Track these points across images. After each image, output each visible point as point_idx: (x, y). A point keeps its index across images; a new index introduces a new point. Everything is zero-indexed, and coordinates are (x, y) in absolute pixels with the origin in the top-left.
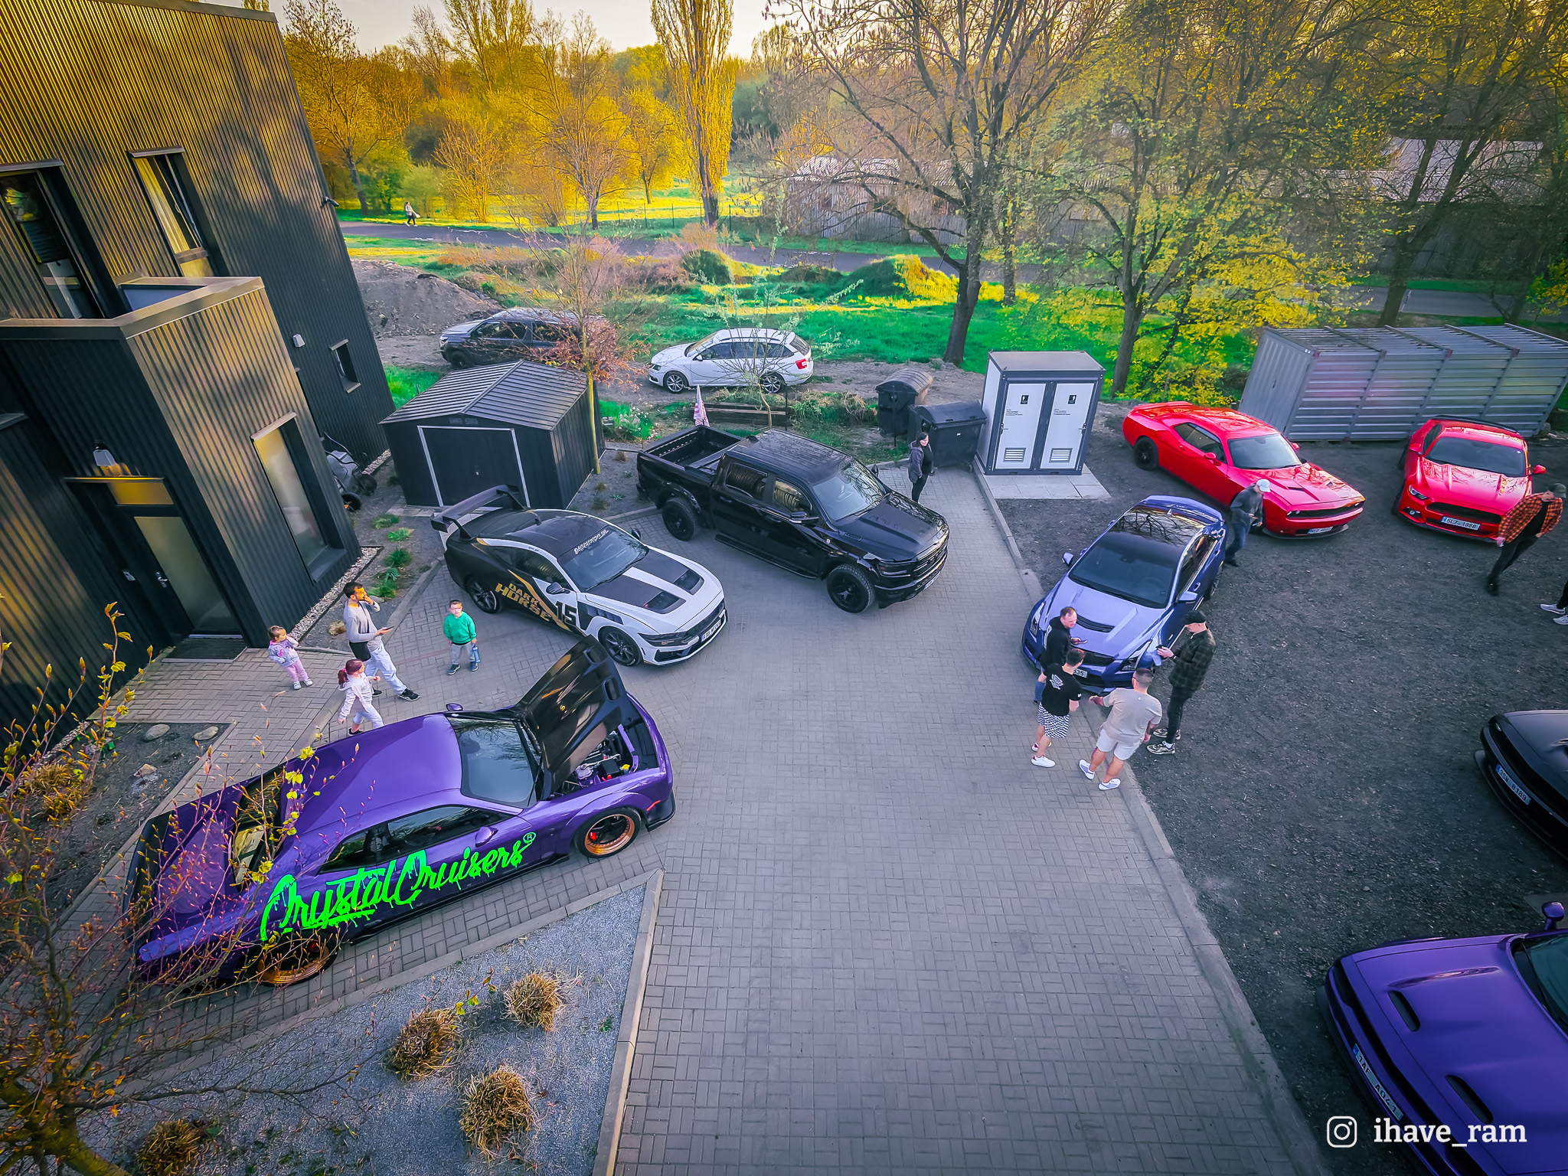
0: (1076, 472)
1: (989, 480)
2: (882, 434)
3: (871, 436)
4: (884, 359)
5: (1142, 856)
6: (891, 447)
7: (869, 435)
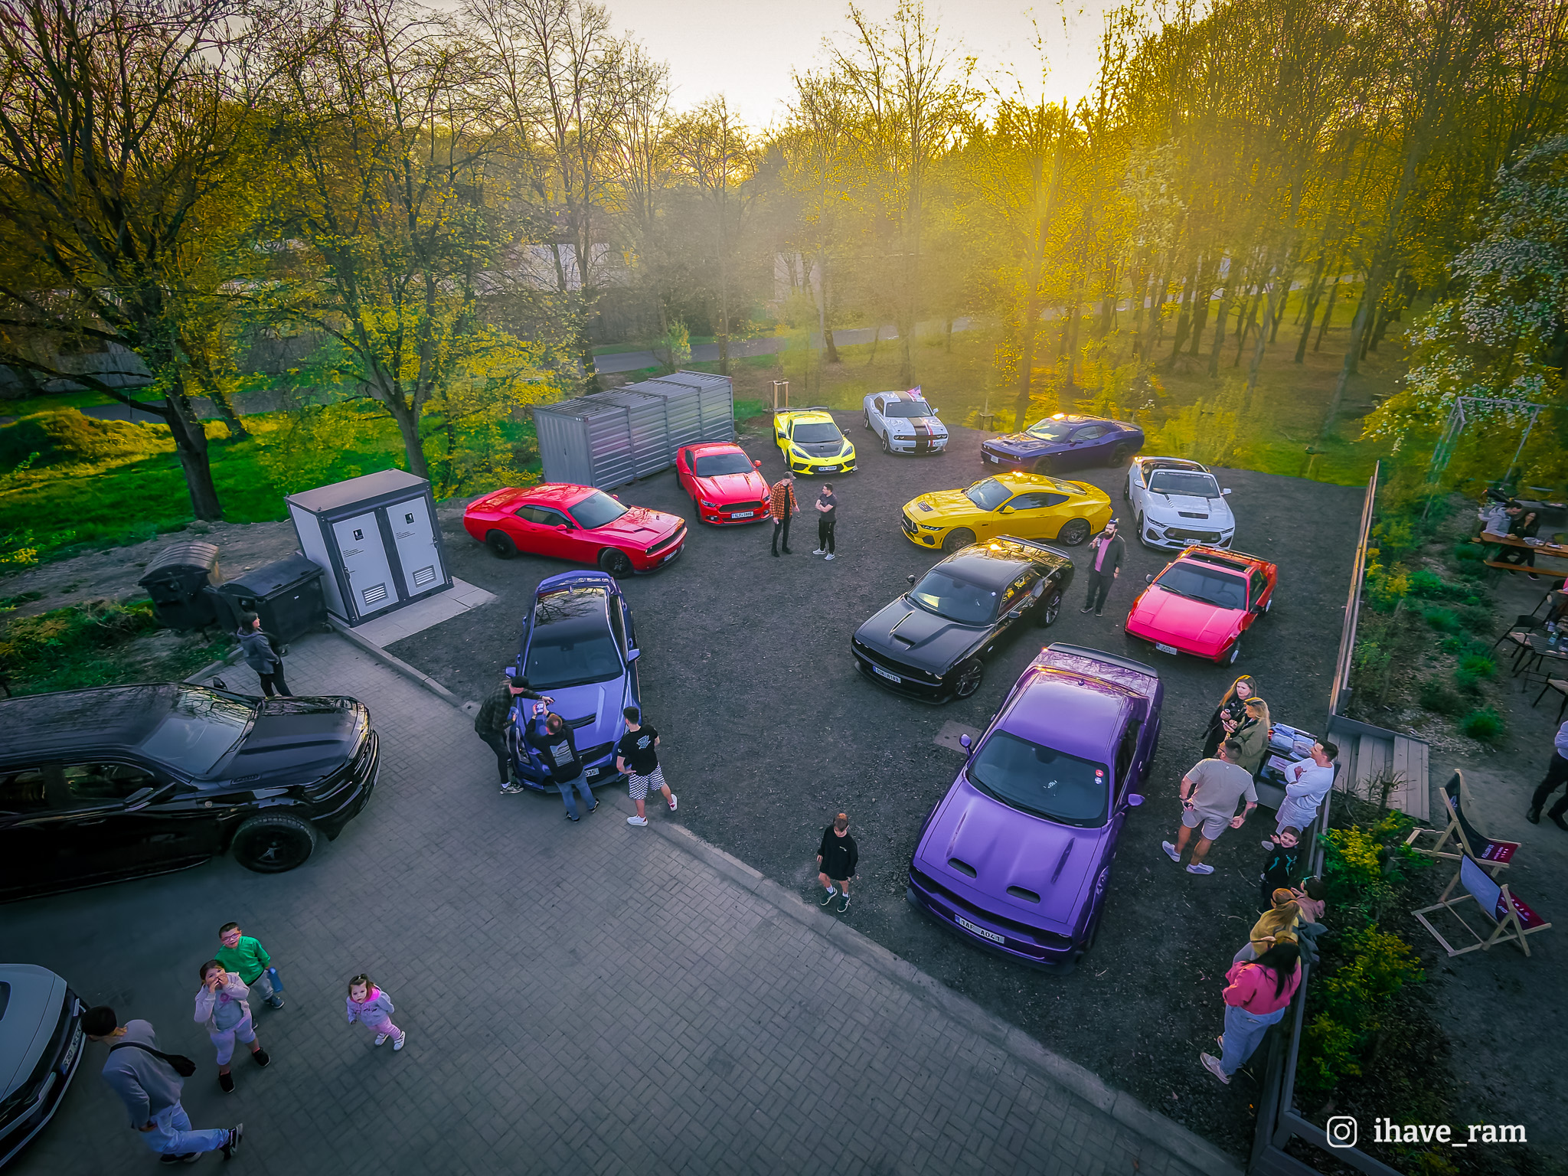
0: (448, 586)
1: (360, 632)
2: (177, 635)
3: (163, 645)
4: (114, 543)
5: (745, 897)
6: (204, 646)
7: (157, 643)
